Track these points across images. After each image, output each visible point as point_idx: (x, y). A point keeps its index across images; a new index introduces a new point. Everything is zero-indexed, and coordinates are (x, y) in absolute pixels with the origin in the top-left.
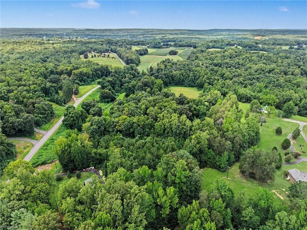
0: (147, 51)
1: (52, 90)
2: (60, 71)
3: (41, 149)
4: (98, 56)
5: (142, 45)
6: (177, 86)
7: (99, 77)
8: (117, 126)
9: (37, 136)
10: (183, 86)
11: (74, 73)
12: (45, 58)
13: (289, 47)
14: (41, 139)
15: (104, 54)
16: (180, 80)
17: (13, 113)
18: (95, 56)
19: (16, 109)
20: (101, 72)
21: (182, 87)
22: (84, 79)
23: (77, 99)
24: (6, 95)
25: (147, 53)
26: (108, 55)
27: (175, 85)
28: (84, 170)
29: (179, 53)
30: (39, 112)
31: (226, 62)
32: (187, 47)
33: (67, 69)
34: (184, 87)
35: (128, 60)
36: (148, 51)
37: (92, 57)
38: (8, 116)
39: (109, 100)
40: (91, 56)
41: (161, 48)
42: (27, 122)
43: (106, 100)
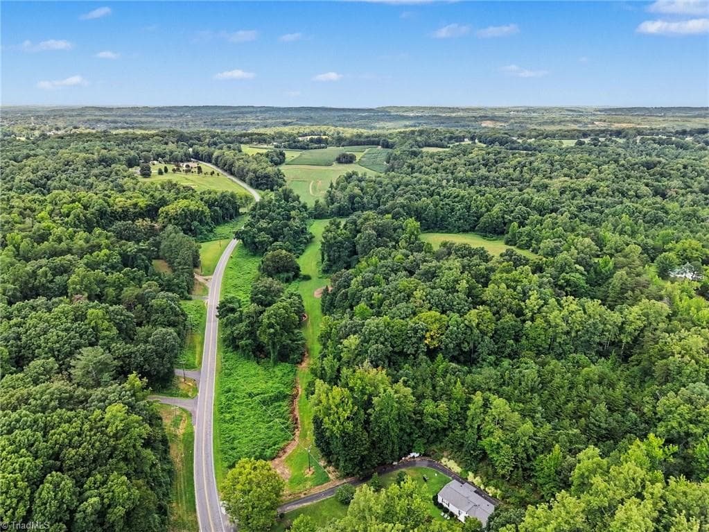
0: (282, 154)
1: (143, 260)
2: (120, 210)
3: (219, 421)
4: (174, 170)
5: (259, 142)
6: (429, 232)
7: (217, 220)
8: (426, 339)
9: (182, 386)
10: (444, 231)
11: (167, 214)
12: (42, 179)
13: (576, 141)
14: (199, 394)
15: (188, 166)
16: (437, 217)
17: (115, 331)
18: (166, 170)
19: (119, 317)
20: (221, 207)
21: (442, 233)
22: (193, 228)
23: (207, 277)
24: (52, 281)
25: (284, 161)
26: (199, 168)
27: (425, 230)
28: (395, 463)
29: (358, 159)
30: (166, 319)
31: (482, 176)
32: (367, 145)
33: (135, 205)
34: (447, 232)
35: (258, 177)
36: (286, 156)
37: (160, 173)
38: (106, 341)
39: (291, 274)
40: (157, 171)
41: (308, 149)
42: (166, 350)
43: (285, 275)
